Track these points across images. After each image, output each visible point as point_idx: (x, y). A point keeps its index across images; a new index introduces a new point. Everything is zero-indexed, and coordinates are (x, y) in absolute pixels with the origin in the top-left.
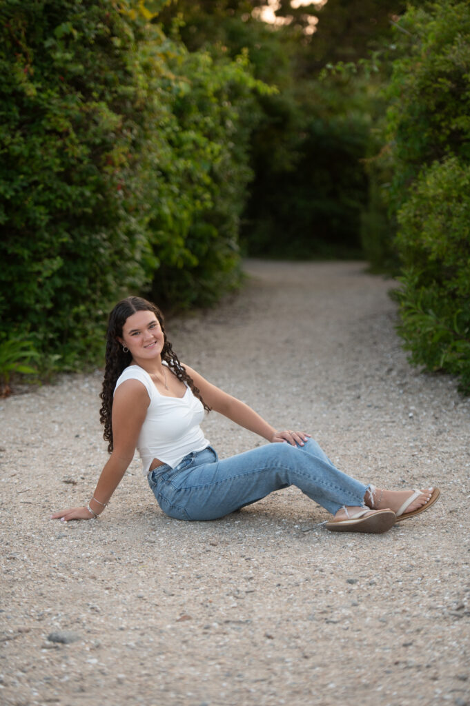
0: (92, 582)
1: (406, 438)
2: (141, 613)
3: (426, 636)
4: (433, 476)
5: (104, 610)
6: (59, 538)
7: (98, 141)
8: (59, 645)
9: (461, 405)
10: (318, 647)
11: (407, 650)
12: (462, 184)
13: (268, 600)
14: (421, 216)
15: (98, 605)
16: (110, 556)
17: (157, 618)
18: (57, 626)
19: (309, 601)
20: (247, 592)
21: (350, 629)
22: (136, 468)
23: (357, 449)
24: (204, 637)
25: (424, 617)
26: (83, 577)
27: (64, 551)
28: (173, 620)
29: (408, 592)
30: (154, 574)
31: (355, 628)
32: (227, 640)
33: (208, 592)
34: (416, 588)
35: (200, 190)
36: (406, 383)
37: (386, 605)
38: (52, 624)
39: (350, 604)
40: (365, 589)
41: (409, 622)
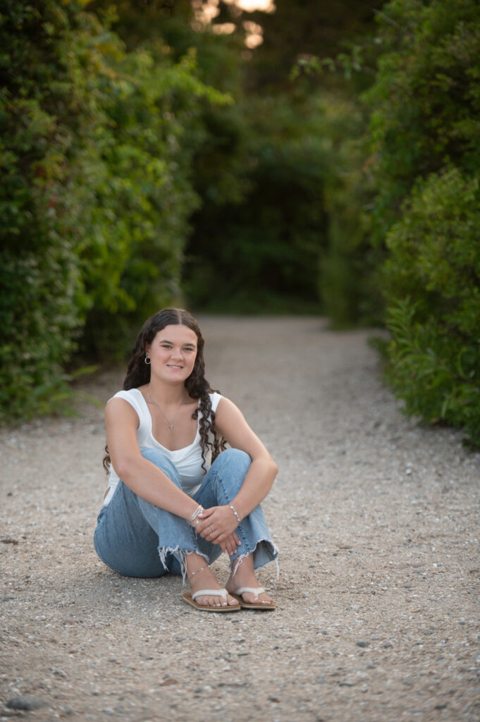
0: (51, 645)
1: (407, 496)
2: (116, 678)
3: (461, 698)
4: (444, 536)
5: (71, 674)
6: (5, 601)
7: (26, 147)
8: (22, 712)
9: (467, 461)
10: (334, 711)
11: (440, 713)
12: (466, 199)
13: (266, 663)
14: (414, 240)
15: (63, 669)
16: (69, 619)
17: (135, 682)
18: (16, 693)
19: (315, 663)
20: (239, 655)
21: (369, 691)
22: (87, 527)
23: (349, 507)
24: (196, 701)
25: (456, 679)
26: (40, 641)
27: (13, 613)
28: (156, 684)
29: (432, 655)
30: (126, 637)
31: (375, 691)
32: (224, 704)
33: (192, 656)
34: (441, 650)
35: (138, 219)
36: (399, 438)
37: (408, 668)
38: (9, 691)
39: (365, 667)
40: (380, 651)
41: (438, 684)
